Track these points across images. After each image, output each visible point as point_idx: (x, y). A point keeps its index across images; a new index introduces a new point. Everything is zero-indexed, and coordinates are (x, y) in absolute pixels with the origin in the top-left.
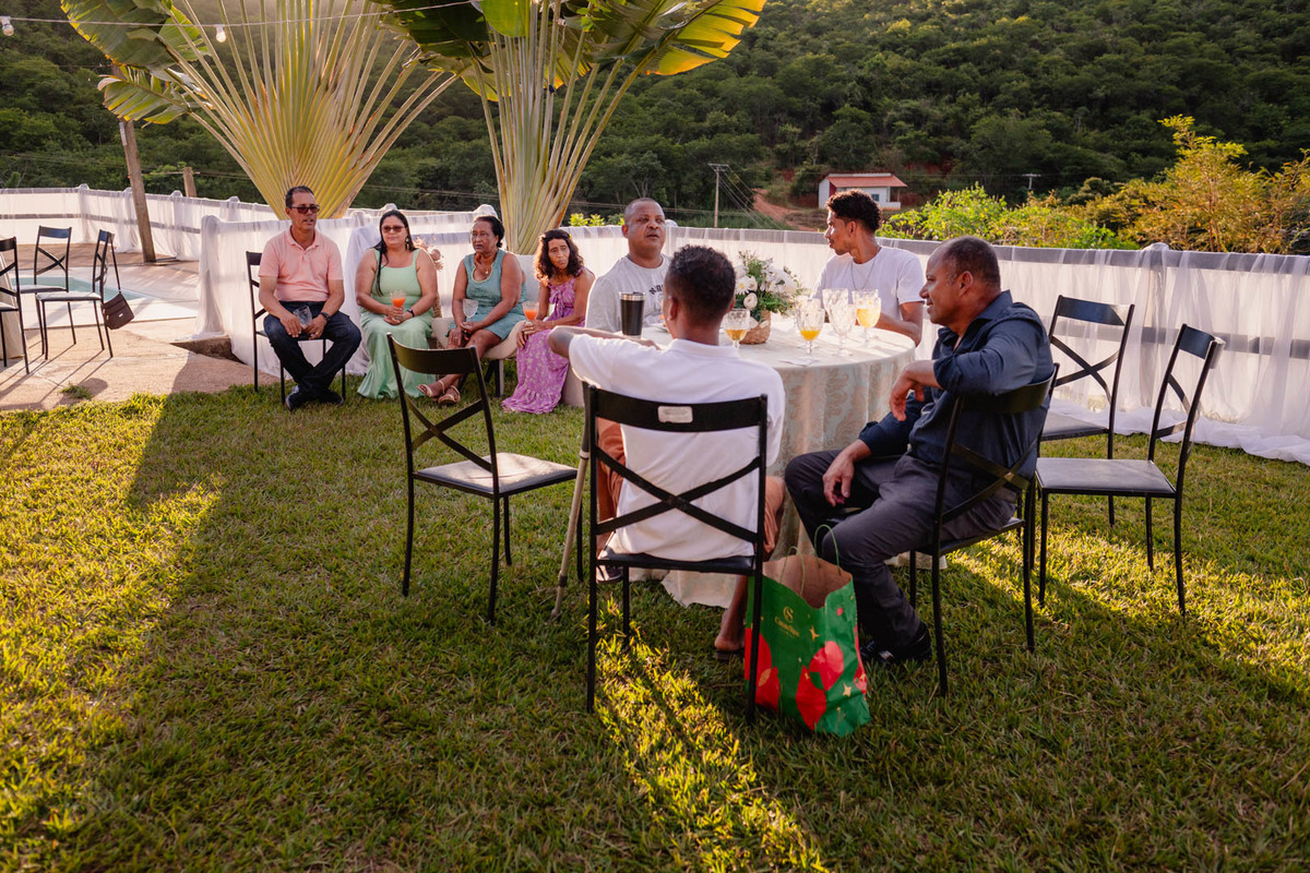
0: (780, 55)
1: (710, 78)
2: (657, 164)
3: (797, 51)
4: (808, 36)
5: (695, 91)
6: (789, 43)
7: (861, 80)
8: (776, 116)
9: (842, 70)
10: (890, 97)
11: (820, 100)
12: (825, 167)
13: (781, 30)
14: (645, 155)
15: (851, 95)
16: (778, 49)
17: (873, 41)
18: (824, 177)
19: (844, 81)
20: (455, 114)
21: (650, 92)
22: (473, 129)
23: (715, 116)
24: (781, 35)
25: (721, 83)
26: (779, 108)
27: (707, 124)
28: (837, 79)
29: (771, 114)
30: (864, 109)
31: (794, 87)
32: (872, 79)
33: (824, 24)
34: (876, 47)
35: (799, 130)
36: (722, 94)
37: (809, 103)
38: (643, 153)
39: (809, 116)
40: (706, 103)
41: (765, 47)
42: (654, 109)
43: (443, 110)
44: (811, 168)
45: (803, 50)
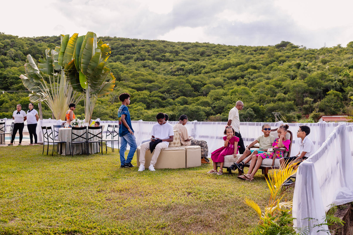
0: (309, 71)
1: (279, 81)
2: (253, 113)
3: (316, 70)
4: (321, 64)
5: (272, 86)
6: (313, 67)
7: (340, 81)
8: (304, 95)
9: (333, 77)
10: (351, 86)
11: (322, 88)
12: (321, 114)
13: (311, 62)
14: (248, 110)
15: (336, 86)
16: (309, 69)
17: (346, 66)
18: (320, 117)
19: (332, 81)
20: (183, 96)
21: (256, 86)
22: (189, 101)
23: (280, 95)
24: (310, 64)
25: (283, 82)
26: (305, 92)
27: (276, 98)
28: (330, 80)
29: (302, 93)
30: (340, 91)
31: (313, 83)
32: (344, 80)
33: (328, 59)
34: (347, 68)
35: (312, 100)
36: (283, 87)
37: (318, 89)
38: (247, 109)
39: (318, 94)
40: (277, 90)
41: (304, 69)
42: (256, 93)
43: (179, 94)
44: (316, 114)
45: (318, 69)
